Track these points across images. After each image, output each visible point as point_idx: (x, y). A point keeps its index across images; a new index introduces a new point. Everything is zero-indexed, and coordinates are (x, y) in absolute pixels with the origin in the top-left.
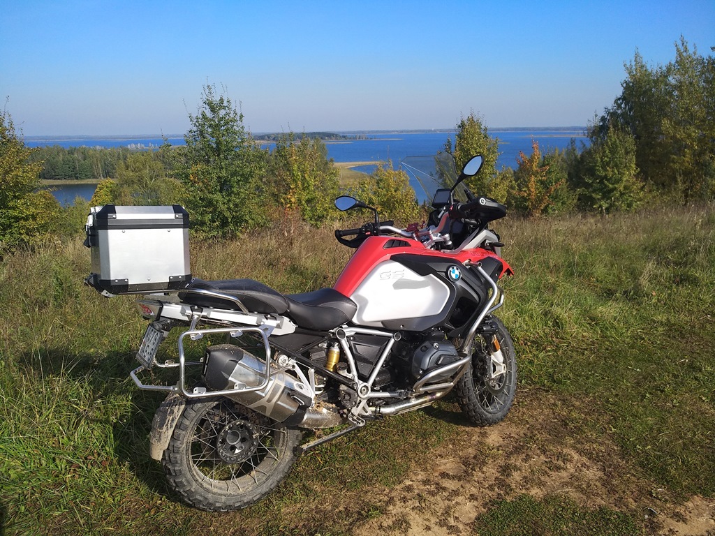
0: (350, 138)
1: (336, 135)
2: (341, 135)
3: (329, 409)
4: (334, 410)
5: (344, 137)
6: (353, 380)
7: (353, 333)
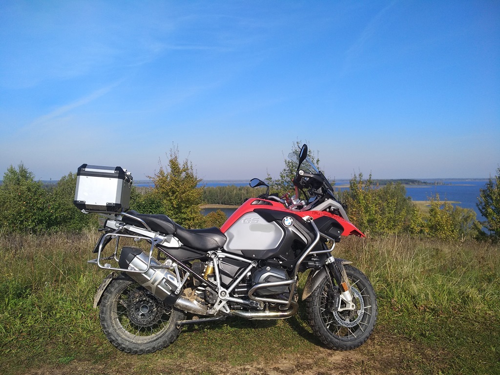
0: (430, 184)
1: (419, 181)
2: (423, 181)
3: (199, 302)
4: (202, 303)
5: (425, 183)
6: (217, 286)
7: (224, 256)
